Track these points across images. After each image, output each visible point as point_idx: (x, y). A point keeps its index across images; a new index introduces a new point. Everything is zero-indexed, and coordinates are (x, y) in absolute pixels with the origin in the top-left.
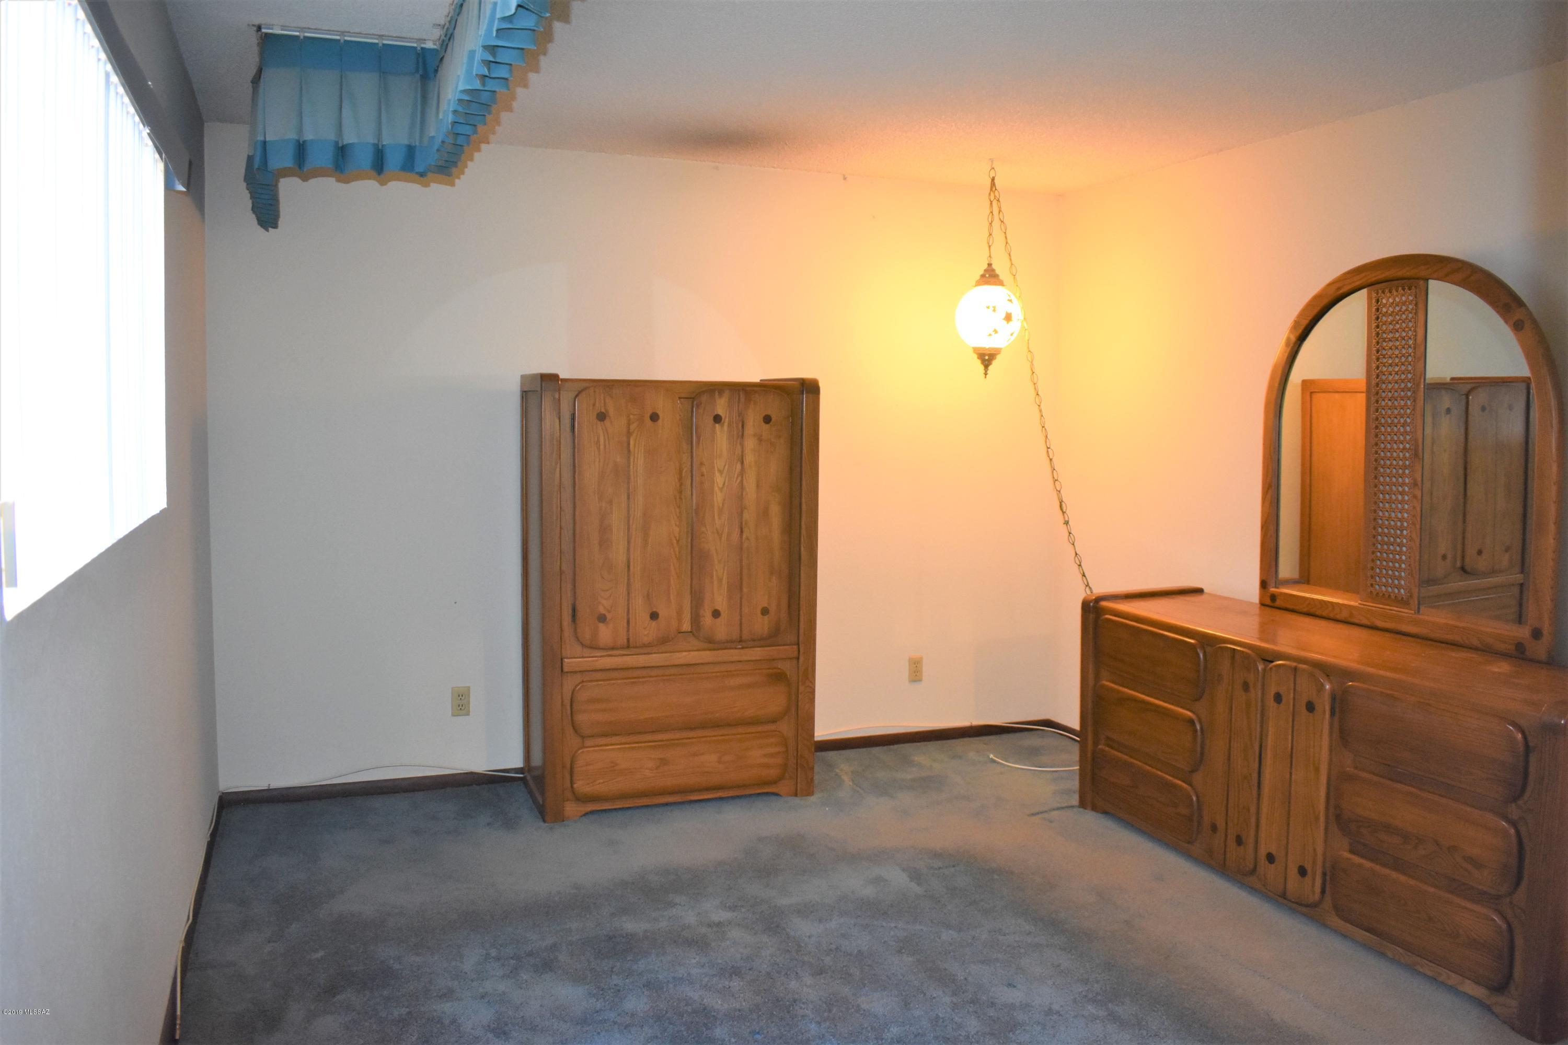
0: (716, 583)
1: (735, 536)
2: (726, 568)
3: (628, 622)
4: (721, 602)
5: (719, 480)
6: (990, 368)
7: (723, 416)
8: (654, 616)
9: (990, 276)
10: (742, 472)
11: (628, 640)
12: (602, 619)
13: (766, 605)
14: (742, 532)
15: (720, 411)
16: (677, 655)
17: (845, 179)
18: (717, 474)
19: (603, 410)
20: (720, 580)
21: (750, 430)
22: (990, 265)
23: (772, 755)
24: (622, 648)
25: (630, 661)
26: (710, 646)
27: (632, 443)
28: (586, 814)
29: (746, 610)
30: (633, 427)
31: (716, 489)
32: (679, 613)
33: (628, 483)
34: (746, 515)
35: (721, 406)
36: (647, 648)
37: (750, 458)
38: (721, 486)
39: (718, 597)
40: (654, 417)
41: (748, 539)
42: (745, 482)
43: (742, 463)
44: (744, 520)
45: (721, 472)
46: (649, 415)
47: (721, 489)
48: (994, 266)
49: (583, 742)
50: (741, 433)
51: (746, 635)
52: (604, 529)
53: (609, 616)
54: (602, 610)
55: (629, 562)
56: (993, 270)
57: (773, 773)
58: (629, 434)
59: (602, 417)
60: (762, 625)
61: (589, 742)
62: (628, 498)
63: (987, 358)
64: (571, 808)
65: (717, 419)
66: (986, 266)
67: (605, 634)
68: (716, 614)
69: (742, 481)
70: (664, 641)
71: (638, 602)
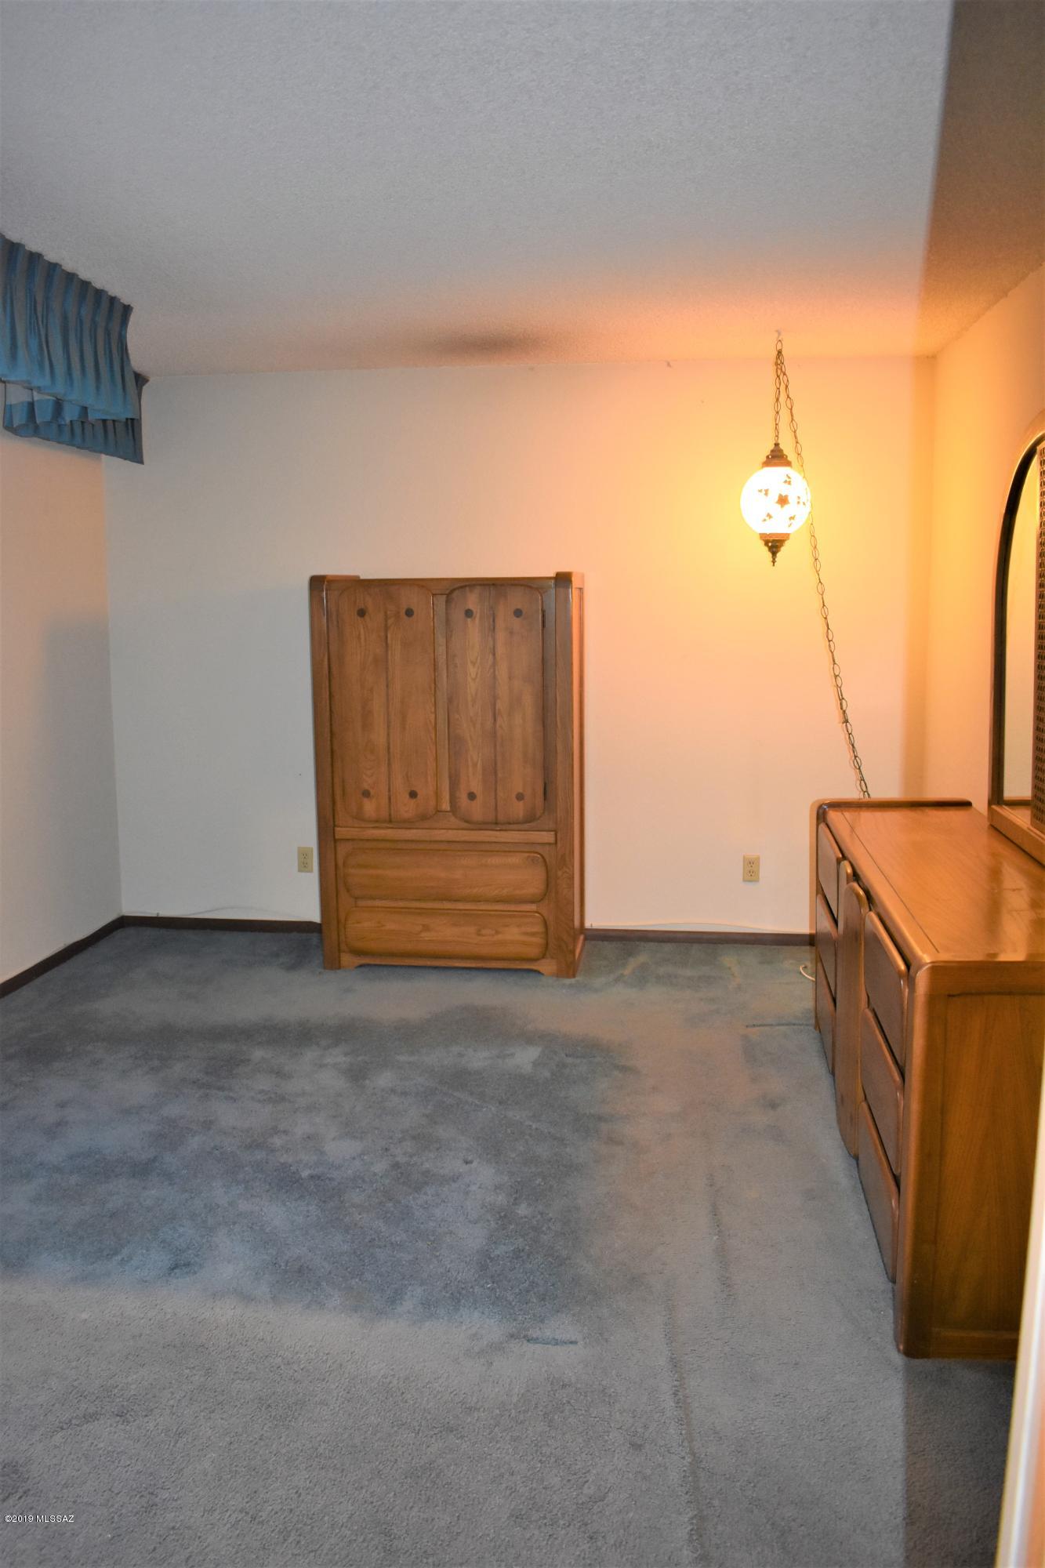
0: (471, 769)
1: (489, 724)
2: (480, 755)
3: (390, 799)
4: (476, 785)
5: (472, 671)
6: (778, 555)
7: (474, 611)
8: (413, 795)
9: (777, 457)
10: (494, 664)
11: (390, 815)
12: (366, 794)
13: (521, 791)
14: (495, 720)
15: (471, 606)
16: (436, 832)
17: (669, 365)
18: (470, 666)
19: (363, 607)
20: (475, 765)
21: (500, 623)
22: (777, 445)
23: (533, 934)
24: (385, 821)
25: (390, 833)
26: (465, 825)
27: (389, 636)
28: (361, 966)
29: (500, 794)
30: (390, 622)
31: (469, 679)
32: (437, 795)
33: (387, 672)
34: (499, 705)
35: (472, 600)
36: (407, 824)
37: (501, 650)
38: (474, 676)
39: (473, 781)
40: (409, 613)
41: (501, 727)
42: (497, 673)
43: (494, 655)
44: (497, 708)
45: (474, 664)
46: (404, 611)
47: (474, 680)
48: (781, 446)
49: (356, 902)
50: (492, 627)
51: (501, 818)
52: (367, 714)
53: (372, 792)
54: (366, 786)
55: (389, 744)
56: (781, 451)
57: (534, 952)
58: (386, 629)
59: (362, 613)
60: (519, 810)
61: (361, 903)
62: (387, 686)
63: (774, 545)
64: (346, 959)
65: (469, 613)
66: (772, 447)
67: (369, 807)
68: (472, 796)
69: (494, 671)
70: (423, 818)
71: (398, 783)
